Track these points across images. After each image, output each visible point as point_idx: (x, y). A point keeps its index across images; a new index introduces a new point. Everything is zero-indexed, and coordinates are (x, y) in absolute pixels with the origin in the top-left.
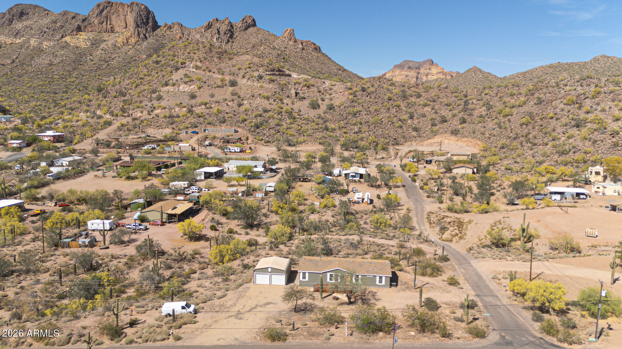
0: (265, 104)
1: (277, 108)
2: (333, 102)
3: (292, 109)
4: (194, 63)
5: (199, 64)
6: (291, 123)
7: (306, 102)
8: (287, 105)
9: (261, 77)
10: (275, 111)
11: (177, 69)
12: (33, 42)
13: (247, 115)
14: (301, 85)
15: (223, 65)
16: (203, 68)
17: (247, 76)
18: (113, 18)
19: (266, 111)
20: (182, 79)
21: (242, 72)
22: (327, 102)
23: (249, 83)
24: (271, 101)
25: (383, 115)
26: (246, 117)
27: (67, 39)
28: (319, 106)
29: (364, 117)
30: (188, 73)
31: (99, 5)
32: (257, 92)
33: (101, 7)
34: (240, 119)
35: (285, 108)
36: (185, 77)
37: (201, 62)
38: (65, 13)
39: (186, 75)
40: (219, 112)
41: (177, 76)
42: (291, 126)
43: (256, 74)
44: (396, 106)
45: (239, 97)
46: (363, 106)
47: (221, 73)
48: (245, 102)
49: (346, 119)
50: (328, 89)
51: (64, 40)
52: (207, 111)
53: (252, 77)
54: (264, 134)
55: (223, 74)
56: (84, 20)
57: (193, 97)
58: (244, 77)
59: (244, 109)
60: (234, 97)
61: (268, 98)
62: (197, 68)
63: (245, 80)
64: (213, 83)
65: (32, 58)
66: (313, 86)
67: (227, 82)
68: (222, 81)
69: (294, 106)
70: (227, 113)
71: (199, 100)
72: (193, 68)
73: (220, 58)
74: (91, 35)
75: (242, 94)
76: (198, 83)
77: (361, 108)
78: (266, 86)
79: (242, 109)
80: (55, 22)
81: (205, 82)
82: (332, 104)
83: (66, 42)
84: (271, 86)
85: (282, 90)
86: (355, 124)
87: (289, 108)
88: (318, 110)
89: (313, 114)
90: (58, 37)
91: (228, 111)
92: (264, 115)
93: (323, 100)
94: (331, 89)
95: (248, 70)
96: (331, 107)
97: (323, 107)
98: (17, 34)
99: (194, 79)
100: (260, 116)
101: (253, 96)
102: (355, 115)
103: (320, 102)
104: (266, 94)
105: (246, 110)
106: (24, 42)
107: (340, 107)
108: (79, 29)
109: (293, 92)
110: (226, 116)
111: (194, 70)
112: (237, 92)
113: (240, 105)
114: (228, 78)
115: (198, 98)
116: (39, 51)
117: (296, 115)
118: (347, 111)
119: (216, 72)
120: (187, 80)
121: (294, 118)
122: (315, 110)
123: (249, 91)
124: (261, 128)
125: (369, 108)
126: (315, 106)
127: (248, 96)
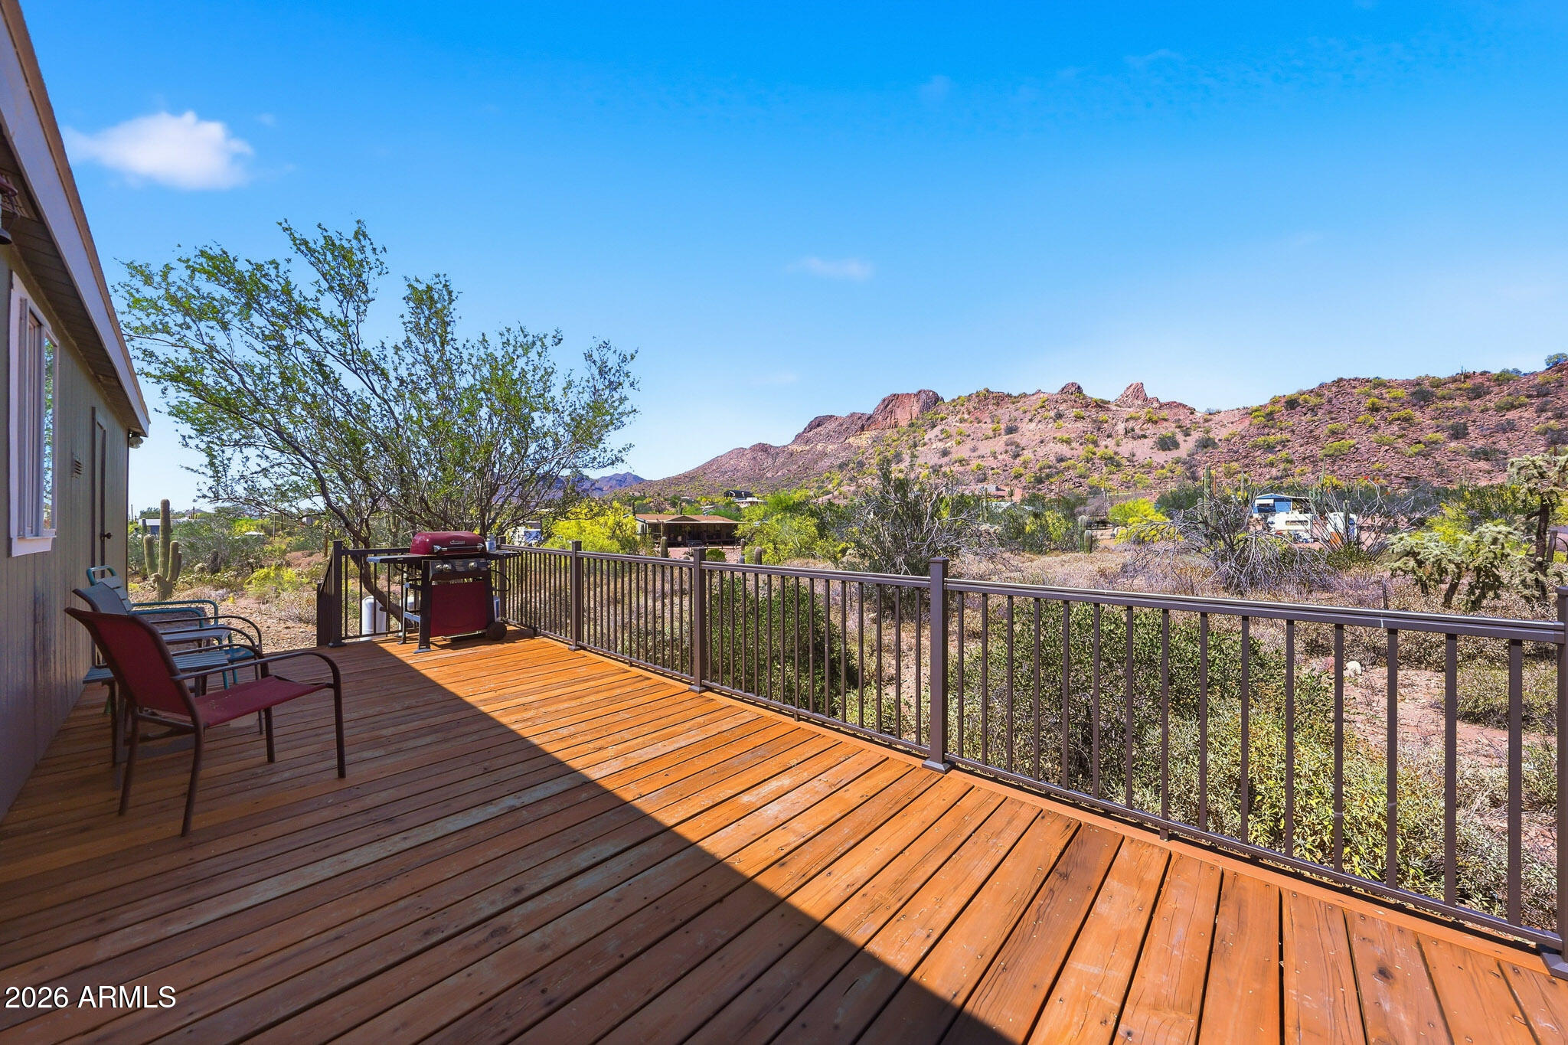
0: (1065, 450)
1: (1084, 453)
2: (1211, 435)
3: (1116, 453)
4: (959, 416)
5: (966, 416)
6: (1111, 473)
7: (1149, 442)
8: (1106, 447)
9: (1059, 416)
10: (1081, 458)
11: (934, 426)
12: (819, 447)
13: (1026, 468)
14: (1140, 421)
15: (1000, 411)
16: (969, 421)
17: (1039, 417)
18: (898, 411)
19: (1061, 460)
20: (937, 436)
21: (1029, 416)
22: (1196, 435)
23: (1040, 426)
24: (1074, 445)
25: (1359, 438)
26: (1022, 470)
27: (851, 440)
28: (1176, 445)
29: (1297, 449)
30: (947, 428)
31: (884, 400)
32: (1048, 436)
33: (886, 402)
34: (1012, 474)
35: (1100, 452)
36: (942, 434)
37: (969, 413)
38: (853, 415)
39: (942, 431)
40: (979, 468)
41: (932, 434)
42: (1110, 476)
43: (1052, 414)
44: (1399, 419)
45: (1018, 446)
46: (1293, 431)
47: (996, 421)
48: (1025, 452)
49: (1246, 457)
50: (1202, 421)
51: (847, 441)
52: (961, 469)
53: (1045, 419)
54: (1052, 490)
55: (998, 423)
56: (869, 419)
57: (945, 453)
58: (1031, 420)
59: (1021, 462)
60: (1009, 448)
61: (1068, 442)
62: (962, 421)
63: (1033, 425)
64: (980, 435)
65: (816, 463)
66: (1166, 420)
67: (1003, 432)
68: (994, 430)
69: (1119, 449)
70: (993, 469)
71: (954, 456)
72: (957, 421)
73: (998, 404)
74: (874, 433)
75: (1023, 443)
76: (959, 438)
77: (1287, 436)
78: (1070, 426)
79: (1019, 461)
80: (842, 425)
81: (969, 436)
82: (1209, 439)
83: (849, 443)
84: (1079, 425)
85: (1099, 429)
86: (1272, 465)
87: (1110, 452)
88: (1175, 451)
89: (1161, 457)
90: (843, 439)
91: (995, 467)
92: (1058, 465)
93: (1187, 435)
94: (1206, 421)
95: (1039, 410)
96: (1206, 444)
97: (1187, 446)
98: (807, 442)
99: (954, 434)
100: (1050, 467)
101: (1042, 442)
102: (1270, 448)
103: (1180, 437)
104: (1066, 436)
105: (1024, 463)
106: (812, 448)
107: (1228, 440)
108: (862, 428)
109: (1121, 427)
110: (991, 472)
111: (958, 424)
112: (1015, 440)
113: (1016, 456)
114: (1003, 426)
115: (950, 456)
116: (824, 454)
117: (1124, 462)
118: (1249, 444)
119: (989, 420)
120: (943, 436)
121: (1118, 465)
122: (1168, 452)
123: (1037, 437)
124: (1047, 483)
125: (1311, 431)
126: (1167, 444)
127: (1034, 443)
